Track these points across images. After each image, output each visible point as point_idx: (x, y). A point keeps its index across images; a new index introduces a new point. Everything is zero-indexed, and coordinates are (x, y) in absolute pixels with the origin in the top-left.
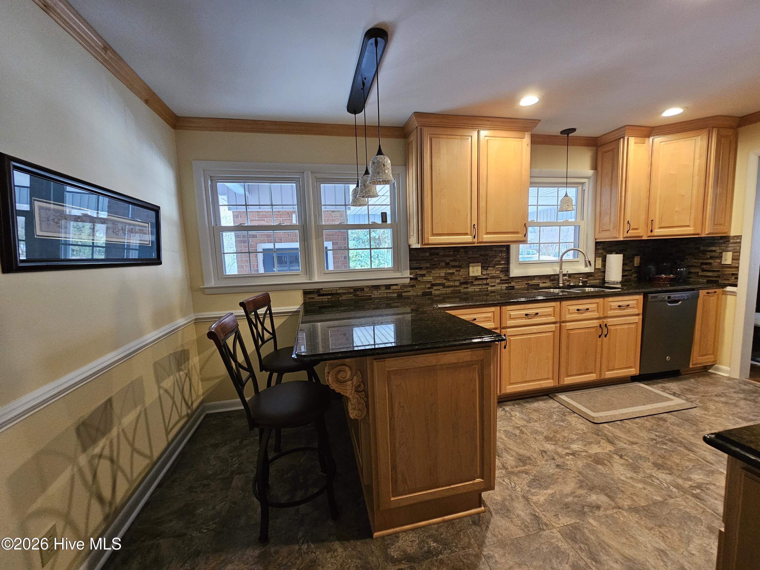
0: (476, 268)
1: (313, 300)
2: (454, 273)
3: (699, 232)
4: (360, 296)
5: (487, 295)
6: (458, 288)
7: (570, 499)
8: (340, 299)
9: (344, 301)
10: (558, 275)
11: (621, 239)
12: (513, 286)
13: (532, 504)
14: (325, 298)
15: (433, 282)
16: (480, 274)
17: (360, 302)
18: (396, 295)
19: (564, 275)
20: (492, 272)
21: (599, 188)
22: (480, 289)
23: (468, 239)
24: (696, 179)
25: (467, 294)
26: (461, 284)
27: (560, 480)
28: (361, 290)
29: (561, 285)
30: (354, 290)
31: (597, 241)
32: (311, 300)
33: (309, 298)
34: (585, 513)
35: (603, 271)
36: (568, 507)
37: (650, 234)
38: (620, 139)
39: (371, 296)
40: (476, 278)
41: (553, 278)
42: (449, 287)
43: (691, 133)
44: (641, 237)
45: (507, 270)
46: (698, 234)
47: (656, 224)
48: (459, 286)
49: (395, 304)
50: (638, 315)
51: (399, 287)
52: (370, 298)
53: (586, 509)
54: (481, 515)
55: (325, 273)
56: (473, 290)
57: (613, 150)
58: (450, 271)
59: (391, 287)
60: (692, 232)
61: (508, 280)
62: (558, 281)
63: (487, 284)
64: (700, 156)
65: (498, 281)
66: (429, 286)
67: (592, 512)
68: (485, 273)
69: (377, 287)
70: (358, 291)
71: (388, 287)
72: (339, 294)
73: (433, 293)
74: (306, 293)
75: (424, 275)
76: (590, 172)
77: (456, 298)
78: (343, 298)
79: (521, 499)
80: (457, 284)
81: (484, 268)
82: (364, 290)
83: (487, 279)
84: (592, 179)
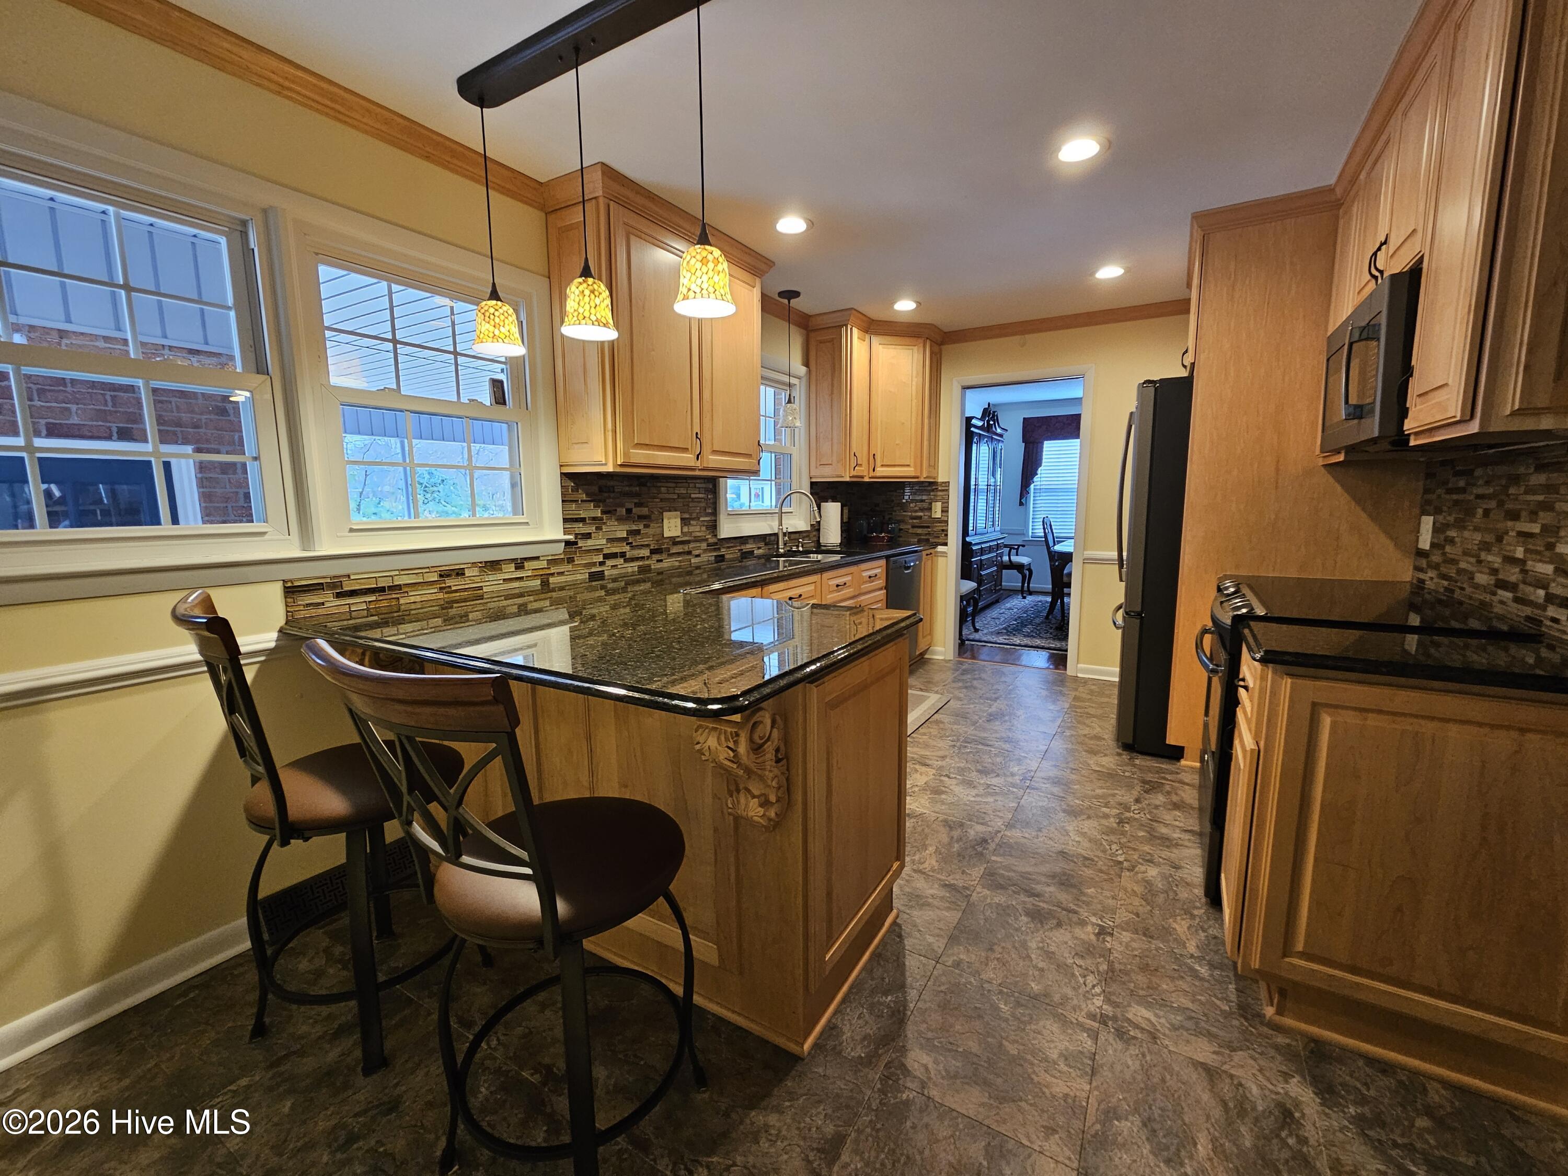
0: (673, 521)
1: (321, 611)
2: (639, 530)
3: (919, 474)
4: (456, 591)
5: (690, 573)
6: (647, 562)
7: (956, 847)
8: (402, 601)
9: (413, 606)
10: (776, 535)
11: (848, 479)
12: (723, 556)
13: (931, 874)
14: (359, 604)
15: (606, 551)
16: (678, 533)
17: (455, 605)
18: (539, 582)
19: (784, 534)
20: (697, 529)
21: (813, 396)
22: (680, 561)
23: (687, 459)
24: (914, 401)
25: (662, 573)
26: (653, 552)
27: (926, 830)
28: (458, 574)
29: (781, 551)
30: (441, 576)
31: (814, 480)
32: (313, 612)
33: (308, 605)
34: (981, 854)
35: (816, 528)
36: (964, 858)
37: (872, 474)
38: (842, 326)
39: (481, 588)
40: (674, 541)
41: (767, 540)
42: (633, 559)
43: (908, 340)
44: (862, 477)
45: (713, 527)
46: (918, 477)
47: (879, 463)
48: (648, 558)
49: (536, 605)
50: (881, 589)
51: (544, 564)
52: (477, 595)
53: (980, 849)
54: (898, 921)
55: (351, 530)
56: (669, 564)
57: (832, 341)
58: (634, 527)
59: (526, 564)
60: (913, 474)
61: (716, 544)
62: (778, 544)
63: (689, 553)
64: (917, 374)
65: (704, 545)
66: (600, 558)
67: (984, 849)
68: (686, 529)
69: (494, 565)
70: (448, 576)
71: (519, 564)
72: (399, 587)
73: (606, 573)
74: (291, 591)
75: (588, 536)
76: (803, 370)
77: (644, 581)
78: (412, 599)
79: (915, 875)
80: (645, 552)
81: (685, 522)
82: (464, 574)
83: (688, 542)
84: (804, 380)
